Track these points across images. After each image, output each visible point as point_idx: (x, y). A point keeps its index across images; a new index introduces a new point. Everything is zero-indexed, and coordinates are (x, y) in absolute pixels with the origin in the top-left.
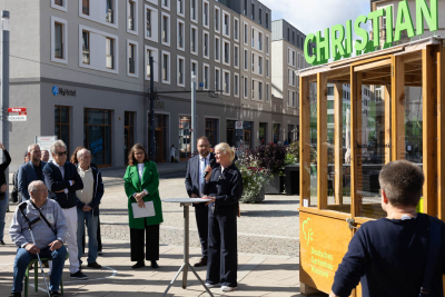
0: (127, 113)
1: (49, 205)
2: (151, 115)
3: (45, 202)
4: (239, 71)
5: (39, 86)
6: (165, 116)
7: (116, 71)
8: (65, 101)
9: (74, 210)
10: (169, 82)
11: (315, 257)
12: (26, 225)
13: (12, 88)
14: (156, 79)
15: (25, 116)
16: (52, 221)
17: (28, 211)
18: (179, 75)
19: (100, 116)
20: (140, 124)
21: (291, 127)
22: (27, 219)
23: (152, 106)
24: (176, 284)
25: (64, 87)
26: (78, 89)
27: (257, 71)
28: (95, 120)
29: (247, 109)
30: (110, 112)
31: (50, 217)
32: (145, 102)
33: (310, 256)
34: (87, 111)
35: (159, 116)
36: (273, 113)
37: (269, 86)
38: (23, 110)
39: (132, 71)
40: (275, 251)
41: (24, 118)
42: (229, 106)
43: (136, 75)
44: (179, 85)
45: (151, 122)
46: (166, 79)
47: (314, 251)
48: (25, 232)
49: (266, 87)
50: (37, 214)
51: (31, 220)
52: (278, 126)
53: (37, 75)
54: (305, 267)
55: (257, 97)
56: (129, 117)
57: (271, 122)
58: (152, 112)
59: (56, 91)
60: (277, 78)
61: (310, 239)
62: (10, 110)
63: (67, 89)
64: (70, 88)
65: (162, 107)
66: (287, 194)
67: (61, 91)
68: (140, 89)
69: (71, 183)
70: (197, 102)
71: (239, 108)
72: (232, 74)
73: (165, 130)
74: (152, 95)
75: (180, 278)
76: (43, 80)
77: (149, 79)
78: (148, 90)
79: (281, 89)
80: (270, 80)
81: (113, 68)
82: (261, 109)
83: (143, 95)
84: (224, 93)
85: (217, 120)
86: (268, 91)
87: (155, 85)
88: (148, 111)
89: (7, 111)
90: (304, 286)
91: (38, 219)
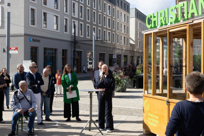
0: (63, 50)
1: (28, 92)
2: (74, 51)
3: (26, 91)
4: (115, 32)
5: (23, 37)
6: (81, 52)
7: (59, 31)
8: (35, 44)
9: (39, 94)
10: (82, 36)
11: (150, 117)
12: (18, 101)
13: (11, 38)
14: (77, 35)
15: (17, 51)
16: (29, 99)
17: (19, 95)
18: (87, 33)
19: (51, 52)
20: (69, 55)
21: (139, 57)
22: (18, 98)
23: (75, 47)
24: (86, 129)
25: (35, 38)
26: (42, 40)
27: (123, 32)
28: (49, 53)
29: (118, 49)
30: (56, 50)
31: (28, 97)
32: (71, 45)
33: (148, 117)
34: (45, 49)
35: (78, 52)
36: (130, 51)
37: (129, 38)
38: (16, 48)
39: (66, 31)
40: (131, 114)
41: (16, 52)
42: (110, 48)
43: (68, 33)
44: (87, 38)
45: (74, 54)
47: (149, 114)
48: (17, 104)
49: (127, 39)
50: (23, 96)
51: (20, 98)
52: (132, 57)
53: (23, 32)
54: (145, 122)
55: (123, 44)
56: (64, 52)
57: (129, 55)
58: (75, 50)
59: (31, 40)
60: (132, 35)
61: (148, 109)
63: (36, 39)
64: (38, 39)
65: (79, 48)
66: (137, 88)
67: (33, 40)
68: (69, 39)
69: (39, 82)
70: (96, 46)
71: (114, 48)
72: (112, 33)
73: (81, 58)
74: (75, 42)
75: (88, 126)
76: (25, 35)
77: (74, 35)
78: (73, 40)
79: (134, 40)
80: (129, 36)
81: (57, 29)
82: (125, 49)
83: (71, 42)
84: (108, 42)
85: (104, 54)
86: (128, 41)
87: (76, 38)
88: (73, 50)
89: (9, 49)
90: (145, 130)
91: (23, 98)
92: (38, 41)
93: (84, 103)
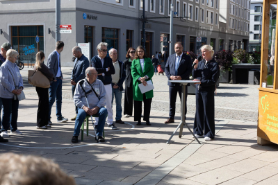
0: (128, 31)
1: (97, 83)
2: (143, 32)
3: (95, 81)
4: (199, 5)
5: (74, 13)
6: (151, 33)
7: (122, 4)
8: (90, 23)
9: (110, 86)
10: (154, 12)
11: (270, 120)
13: (62, 14)
14: (146, 10)
15: (70, 30)
17: (84, 86)
18: (160, 7)
19: (111, 33)
20: (136, 37)
21: (231, 41)
22: (84, 91)
23: (143, 27)
25: (90, 14)
26: (99, 16)
27: (210, 5)
28: (107, 36)
29: (203, 30)
30: (118, 30)
31: (97, 90)
32: (139, 23)
33: (266, 120)
34: (103, 28)
35: (147, 33)
36: (219, 32)
37: (217, 15)
38: (70, 26)
39: (132, 4)
41: (70, 31)
42: (191, 28)
43: (134, 7)
44: (160, 13)
45: (143, 36)
46: (152, 10)
47: (269, 117)
48: (83, 99)
49: (215, 15)
50: (90, 88)
51: (87, 91)
52: (222, 41)
53: (74, 6)
54: (261, 127)
55: (209, 22)
56: (129, 33)
57: (218, 39)
58: (143, 30)
59: (85, 16)
60: (223, 11)
61: (266, 108)
62: (61, 27)
63: (92, 15)
64: (94, 15)
65: (150, 28)
67: (88, 17)
68: (136, 15)
69: (107, 69)
70: (174, 25)
71: (198, 29)
72: (194, 7)
73: (151, 43)
74: (143, 19)
76: (78, 9)
77: (142, 9)
78: (141, 17)
79: (225, 17)
80: (218, 11)
81: (120, 2)
82: (212, 30)
83: (139, 19)
84: (189, 19)
85: (184, 36)
86: (217, 18)
87: (146, 13)
88: (141, 30)
89: (59, 27)
90: (260, 139)
91: (90, 91)
92: (95, 18)
93: (163, 101)
